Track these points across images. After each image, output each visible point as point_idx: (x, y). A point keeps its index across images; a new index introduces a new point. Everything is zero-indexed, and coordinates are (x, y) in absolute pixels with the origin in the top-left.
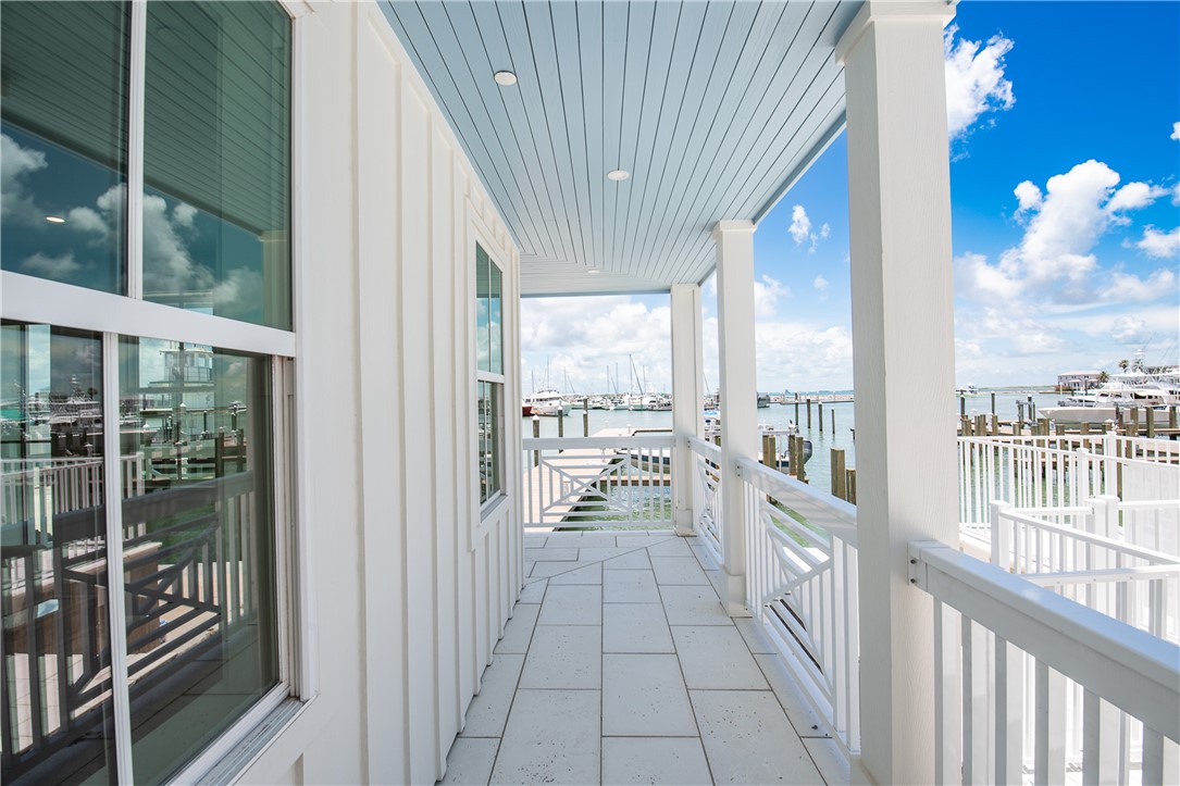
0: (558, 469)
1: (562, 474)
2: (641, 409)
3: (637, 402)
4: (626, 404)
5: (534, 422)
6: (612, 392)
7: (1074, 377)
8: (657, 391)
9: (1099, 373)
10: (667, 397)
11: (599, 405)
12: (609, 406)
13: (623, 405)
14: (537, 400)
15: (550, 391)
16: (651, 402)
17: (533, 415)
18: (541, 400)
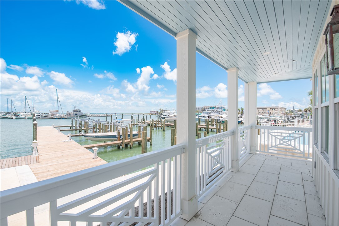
4: (23, 116)
7: (153, 112)
9: (157, 111)
12: (13, 117)
13: (21, 116)
16: (37, 115)
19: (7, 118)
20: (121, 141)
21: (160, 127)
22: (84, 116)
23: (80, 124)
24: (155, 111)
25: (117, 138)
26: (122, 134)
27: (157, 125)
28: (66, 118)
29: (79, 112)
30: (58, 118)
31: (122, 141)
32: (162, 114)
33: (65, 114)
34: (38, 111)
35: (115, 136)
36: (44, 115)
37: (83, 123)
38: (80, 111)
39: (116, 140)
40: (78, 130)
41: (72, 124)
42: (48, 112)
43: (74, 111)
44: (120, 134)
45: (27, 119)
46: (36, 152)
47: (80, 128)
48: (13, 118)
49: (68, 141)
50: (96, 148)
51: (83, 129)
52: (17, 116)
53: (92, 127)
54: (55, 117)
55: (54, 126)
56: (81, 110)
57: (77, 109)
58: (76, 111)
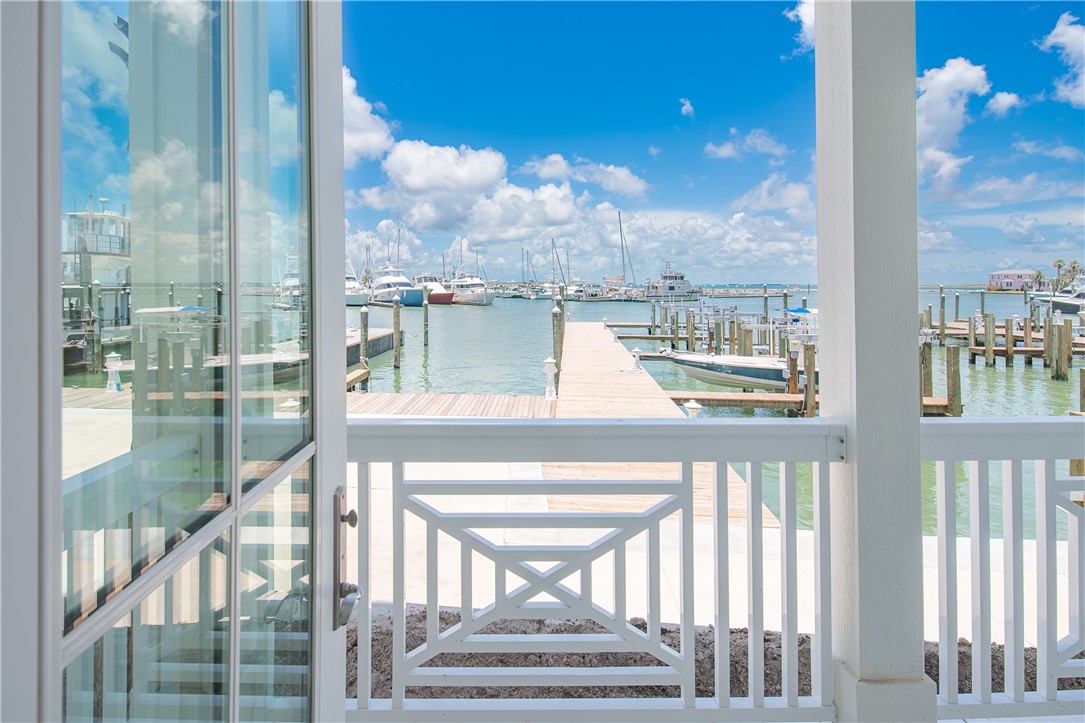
7: (1008, 277)
14: (458, 286)
15: (472, 277)
16: (577, 291)
17: (454, 303)
18: (462, 286)
19: (520, 297)
20: (801, 397)
21: (1038, 354)
22: (692, 295)
23: (674, 321)
24: (1020, 272)
25: (784, 380)
26: (802, 369)
27: (1020, 347)
28: (644, 299)
29: (679, 281)
30: (625, 301)
31: (806, 397)
32: (1069, 288)
33: (641, 286)
34: (578, 279)
35: (777, 374)
36: (591, 291)
37: (682, 320)
38: (682, 278)
39: (780, 390)
40: (667, 338)
41: (653, 319)
42: (599, 282)
43: (665, 278)
44: (799, 368)
46: (553, 389)
47: (673, 332)
48: (532, 297)
49: (631, 369)
50: (692, 404)
51: (681, 339)
52: (538, 292)
53: (706, 335)
54: (617, 297)
55: (608, 324)
56: (683, 273)
57: (674, 270)
58: (671, 278)
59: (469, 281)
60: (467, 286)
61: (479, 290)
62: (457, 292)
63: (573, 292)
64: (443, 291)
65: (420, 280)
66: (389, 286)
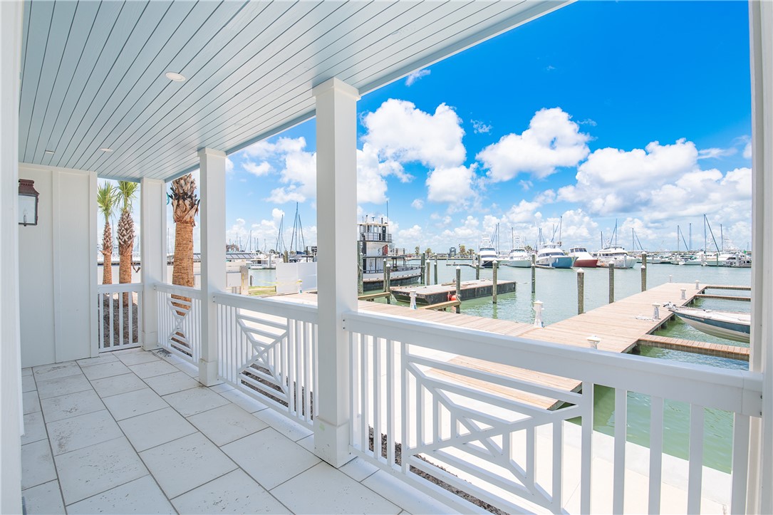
0: (434, 386)
1: (438, 399)
2: (717, 265)
3: (712, 259)
4: (699, 260)
5: (579, 274)
6: (683, 249)
8: (737, 248)
10: (749, 254)
11: (667, 260)
12: (678, 262)
13: (695, 260)
14: (603, 255)
15: (615, 248)
16: (729, 259)
17: (599, 267)
18: (607, 255)
19: (669, 263)
45: (706, 266)
48: (680, 263)
52: (686, 259)
59: (613, 251)
60: (611, 255)
61: (621, 258)
62: (603, 259)
63: (725, 259)
64: (591, 258)
65: (572, 251)
66: (547, 254)
